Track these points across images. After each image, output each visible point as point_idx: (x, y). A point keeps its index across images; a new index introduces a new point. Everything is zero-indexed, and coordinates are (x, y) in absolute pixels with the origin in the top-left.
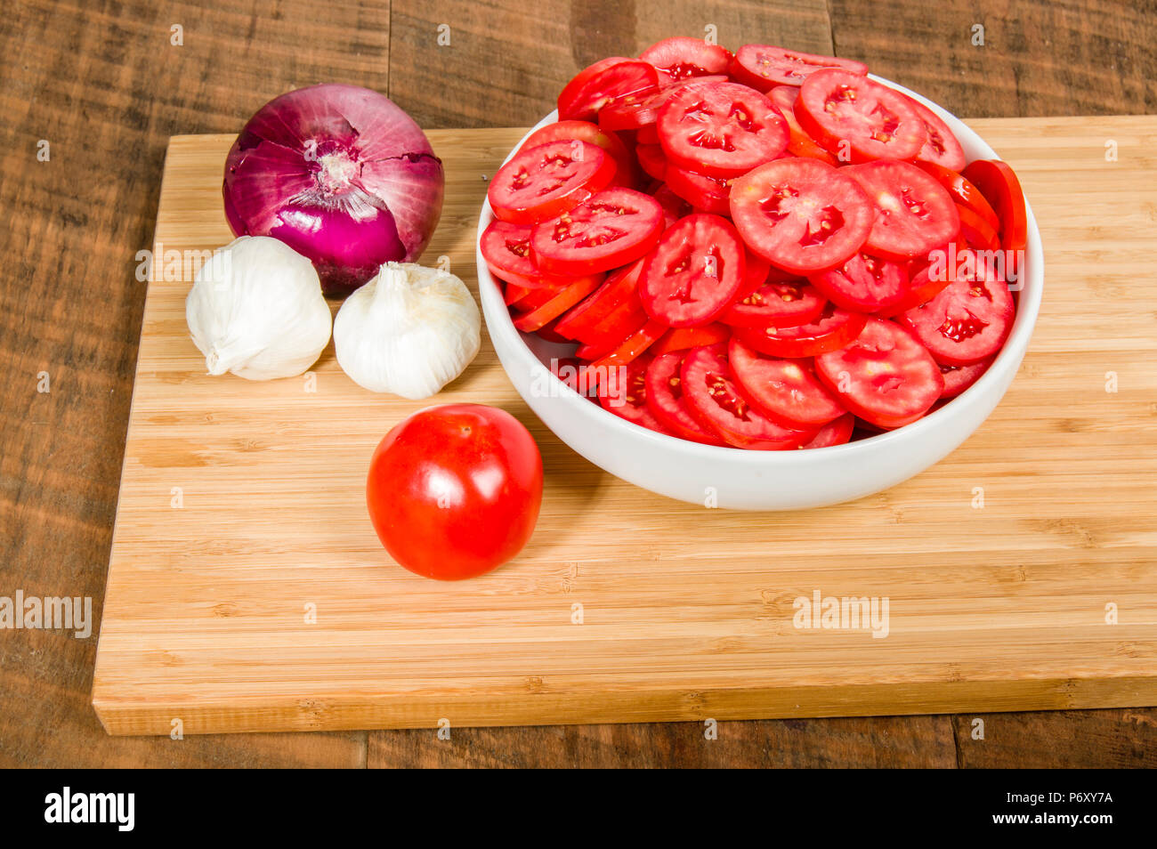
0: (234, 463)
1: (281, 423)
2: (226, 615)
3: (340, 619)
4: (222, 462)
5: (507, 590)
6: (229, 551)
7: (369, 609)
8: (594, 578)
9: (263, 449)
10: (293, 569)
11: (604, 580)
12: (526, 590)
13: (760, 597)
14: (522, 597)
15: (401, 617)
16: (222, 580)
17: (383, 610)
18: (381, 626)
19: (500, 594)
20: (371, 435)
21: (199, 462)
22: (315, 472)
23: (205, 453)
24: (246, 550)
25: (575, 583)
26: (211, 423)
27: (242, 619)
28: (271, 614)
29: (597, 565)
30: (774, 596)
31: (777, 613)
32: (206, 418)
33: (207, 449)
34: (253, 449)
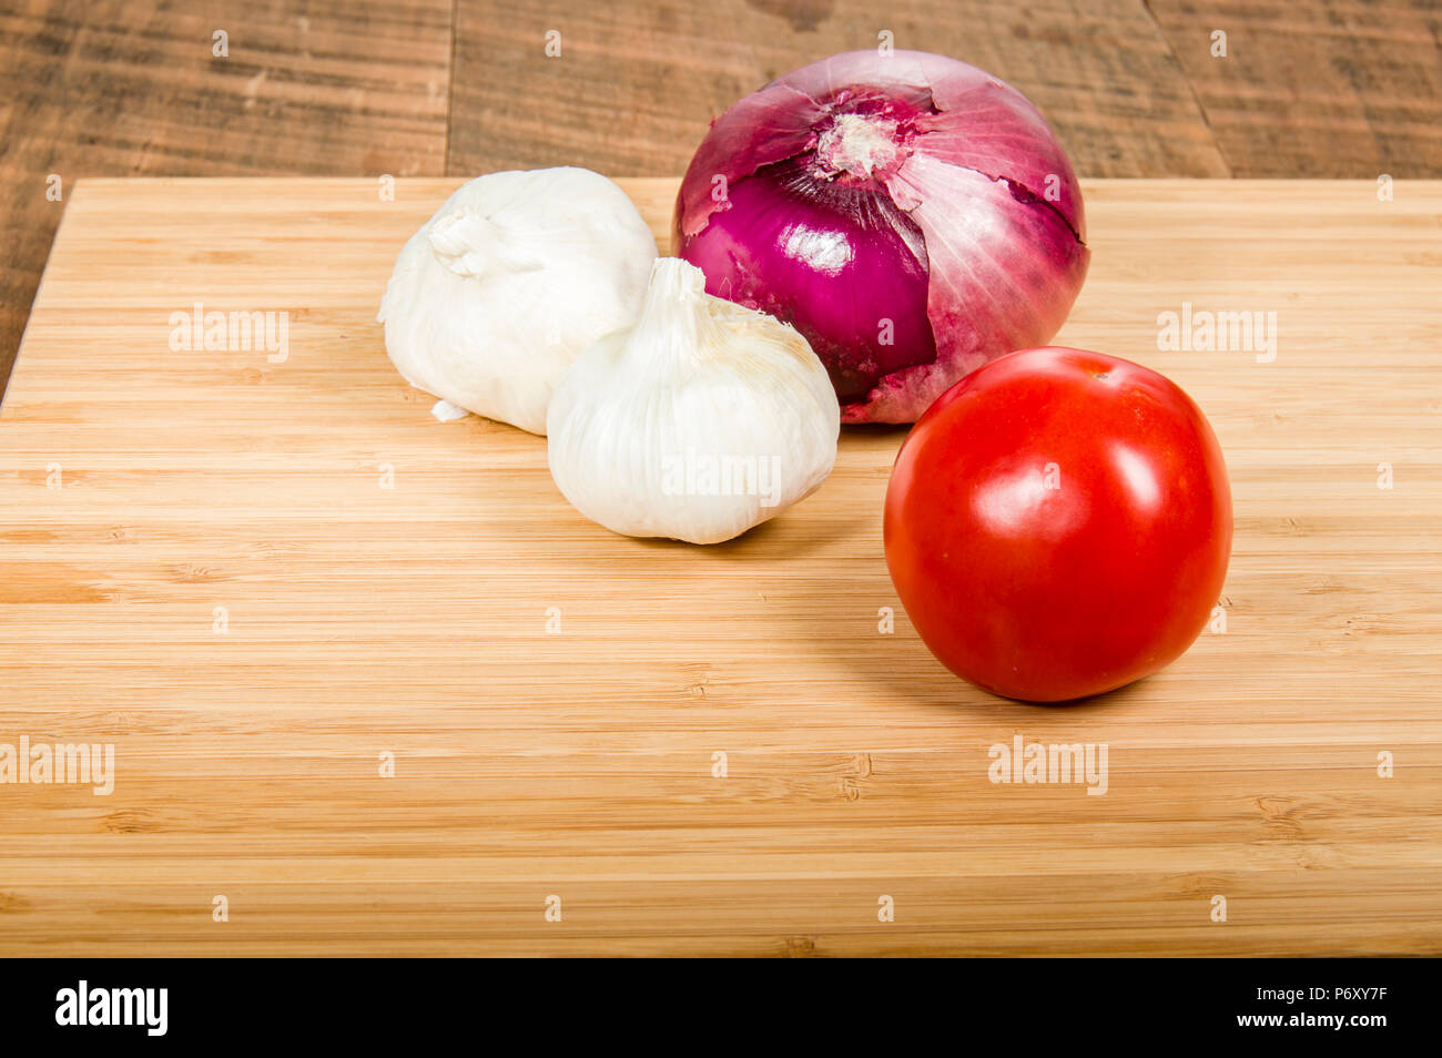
0: (167, 599)
1: (260, 543)
2: (130, 829)
3: (372, 839)
4: (136, 597)
5: (726, 795)
6: (145, 730)
7: (433, 824)
8: (907, 777)
9: (224, 579)
10: (275, 760)
11: (929, 781)
12: (768, 796)
13: (1256, 809)
14: (758, 807)
15: (504, 837)
16: (126, 774)
17: (465, 826)
18: (464, 851)
19: (713, 801)
20: (439, 561)
21: (94, 597)
22: (322, 614)
23: (105, 584)
24: (178, 728)
25: (867, 785)
26: (120, 542)
27: (164, 837)
28: (226, 830)
29: (909, 758)
30: (1285, 807)
31: (1296, 833)
32: (115, 534)
33: (109, 577)
34: (204, 578)
